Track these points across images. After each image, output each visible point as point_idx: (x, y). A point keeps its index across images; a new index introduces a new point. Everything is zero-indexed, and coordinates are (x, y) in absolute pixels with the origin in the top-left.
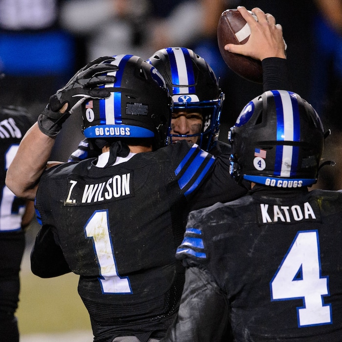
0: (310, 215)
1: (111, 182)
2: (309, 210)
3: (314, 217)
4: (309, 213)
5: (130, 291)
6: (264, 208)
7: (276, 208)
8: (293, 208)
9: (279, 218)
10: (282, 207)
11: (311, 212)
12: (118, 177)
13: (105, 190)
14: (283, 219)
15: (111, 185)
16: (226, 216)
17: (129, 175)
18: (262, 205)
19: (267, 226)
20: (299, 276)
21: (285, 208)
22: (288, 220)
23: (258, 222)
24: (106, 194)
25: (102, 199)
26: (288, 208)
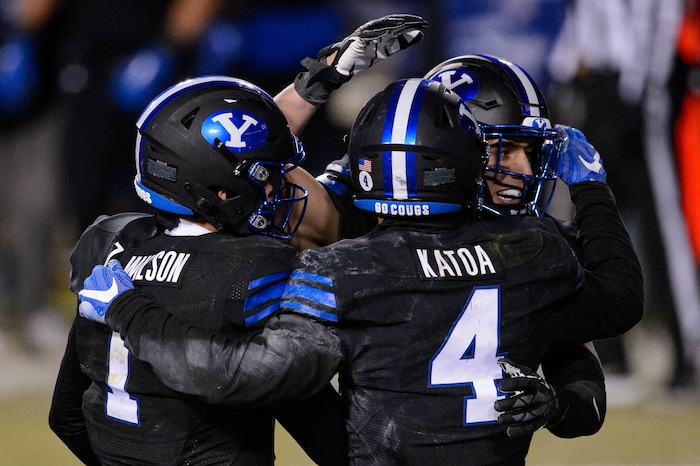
0: (487, 267)
1: (160, 257)
2: (485, 260)
3: (493, 271)
4: (486, 263)
5: (136, 422)
6: (423, 256)
7: (437, 253)
8: (460, 252)
9: (446, 271)
10: (445, 252)
11: (489, 262)
12: (174, 254)
13: (149, 266)
14: (452, 274)
15: (159, 261)
16: (374, 264)
17: (188, 256)
18: (419, 251)
19: (432, 283)
20: (470, 353)
21: (450, 253)
22: (459, 274)
23: (418, 277)
24: (149, 271)
25: (141, 278)
26: (452, 252)
